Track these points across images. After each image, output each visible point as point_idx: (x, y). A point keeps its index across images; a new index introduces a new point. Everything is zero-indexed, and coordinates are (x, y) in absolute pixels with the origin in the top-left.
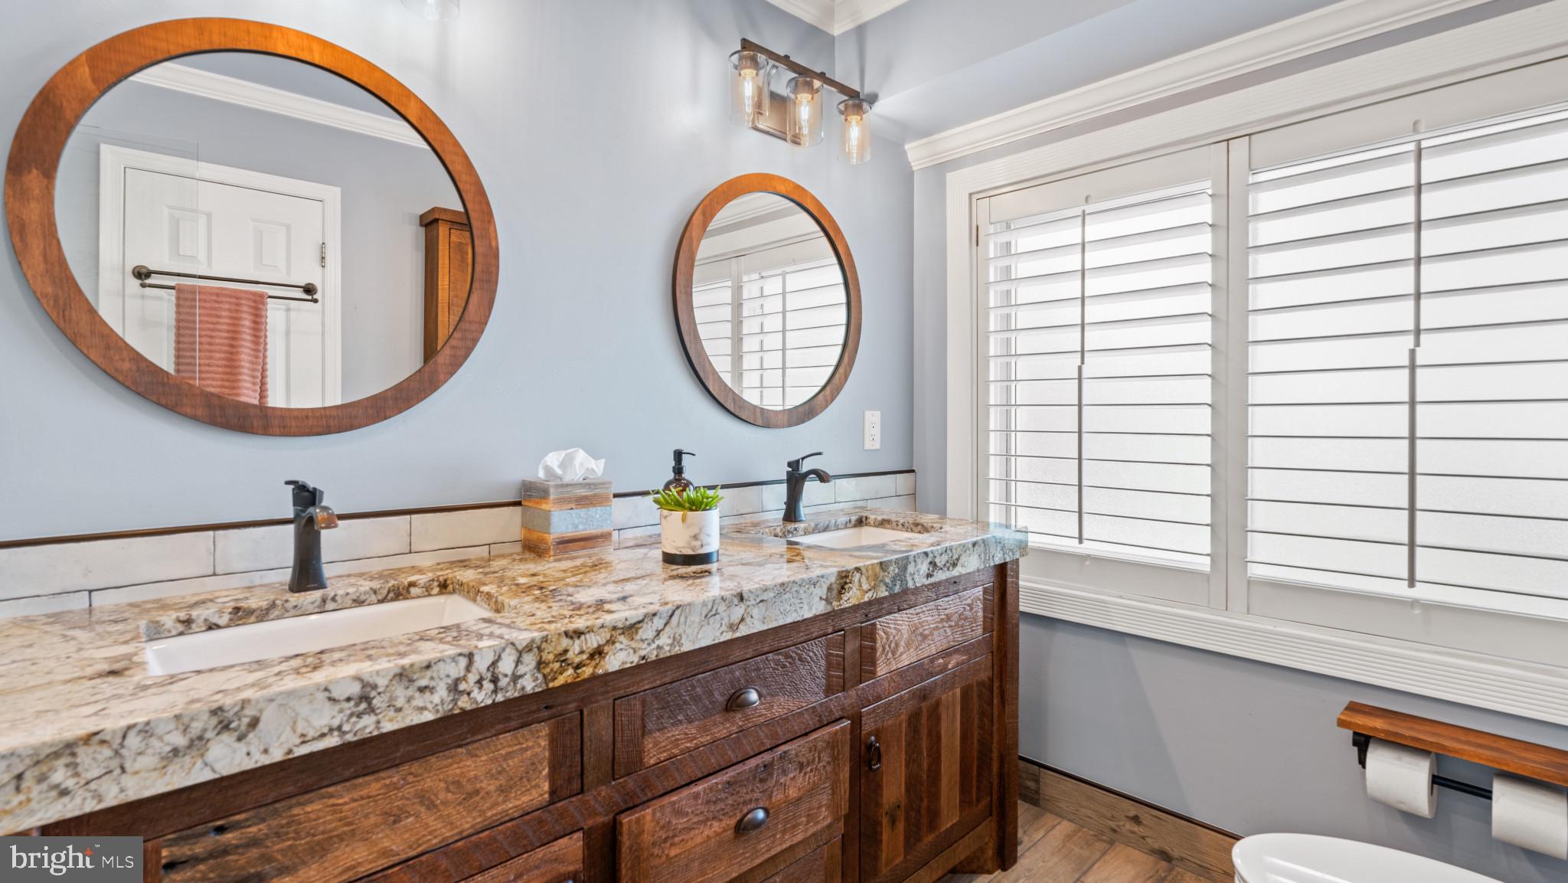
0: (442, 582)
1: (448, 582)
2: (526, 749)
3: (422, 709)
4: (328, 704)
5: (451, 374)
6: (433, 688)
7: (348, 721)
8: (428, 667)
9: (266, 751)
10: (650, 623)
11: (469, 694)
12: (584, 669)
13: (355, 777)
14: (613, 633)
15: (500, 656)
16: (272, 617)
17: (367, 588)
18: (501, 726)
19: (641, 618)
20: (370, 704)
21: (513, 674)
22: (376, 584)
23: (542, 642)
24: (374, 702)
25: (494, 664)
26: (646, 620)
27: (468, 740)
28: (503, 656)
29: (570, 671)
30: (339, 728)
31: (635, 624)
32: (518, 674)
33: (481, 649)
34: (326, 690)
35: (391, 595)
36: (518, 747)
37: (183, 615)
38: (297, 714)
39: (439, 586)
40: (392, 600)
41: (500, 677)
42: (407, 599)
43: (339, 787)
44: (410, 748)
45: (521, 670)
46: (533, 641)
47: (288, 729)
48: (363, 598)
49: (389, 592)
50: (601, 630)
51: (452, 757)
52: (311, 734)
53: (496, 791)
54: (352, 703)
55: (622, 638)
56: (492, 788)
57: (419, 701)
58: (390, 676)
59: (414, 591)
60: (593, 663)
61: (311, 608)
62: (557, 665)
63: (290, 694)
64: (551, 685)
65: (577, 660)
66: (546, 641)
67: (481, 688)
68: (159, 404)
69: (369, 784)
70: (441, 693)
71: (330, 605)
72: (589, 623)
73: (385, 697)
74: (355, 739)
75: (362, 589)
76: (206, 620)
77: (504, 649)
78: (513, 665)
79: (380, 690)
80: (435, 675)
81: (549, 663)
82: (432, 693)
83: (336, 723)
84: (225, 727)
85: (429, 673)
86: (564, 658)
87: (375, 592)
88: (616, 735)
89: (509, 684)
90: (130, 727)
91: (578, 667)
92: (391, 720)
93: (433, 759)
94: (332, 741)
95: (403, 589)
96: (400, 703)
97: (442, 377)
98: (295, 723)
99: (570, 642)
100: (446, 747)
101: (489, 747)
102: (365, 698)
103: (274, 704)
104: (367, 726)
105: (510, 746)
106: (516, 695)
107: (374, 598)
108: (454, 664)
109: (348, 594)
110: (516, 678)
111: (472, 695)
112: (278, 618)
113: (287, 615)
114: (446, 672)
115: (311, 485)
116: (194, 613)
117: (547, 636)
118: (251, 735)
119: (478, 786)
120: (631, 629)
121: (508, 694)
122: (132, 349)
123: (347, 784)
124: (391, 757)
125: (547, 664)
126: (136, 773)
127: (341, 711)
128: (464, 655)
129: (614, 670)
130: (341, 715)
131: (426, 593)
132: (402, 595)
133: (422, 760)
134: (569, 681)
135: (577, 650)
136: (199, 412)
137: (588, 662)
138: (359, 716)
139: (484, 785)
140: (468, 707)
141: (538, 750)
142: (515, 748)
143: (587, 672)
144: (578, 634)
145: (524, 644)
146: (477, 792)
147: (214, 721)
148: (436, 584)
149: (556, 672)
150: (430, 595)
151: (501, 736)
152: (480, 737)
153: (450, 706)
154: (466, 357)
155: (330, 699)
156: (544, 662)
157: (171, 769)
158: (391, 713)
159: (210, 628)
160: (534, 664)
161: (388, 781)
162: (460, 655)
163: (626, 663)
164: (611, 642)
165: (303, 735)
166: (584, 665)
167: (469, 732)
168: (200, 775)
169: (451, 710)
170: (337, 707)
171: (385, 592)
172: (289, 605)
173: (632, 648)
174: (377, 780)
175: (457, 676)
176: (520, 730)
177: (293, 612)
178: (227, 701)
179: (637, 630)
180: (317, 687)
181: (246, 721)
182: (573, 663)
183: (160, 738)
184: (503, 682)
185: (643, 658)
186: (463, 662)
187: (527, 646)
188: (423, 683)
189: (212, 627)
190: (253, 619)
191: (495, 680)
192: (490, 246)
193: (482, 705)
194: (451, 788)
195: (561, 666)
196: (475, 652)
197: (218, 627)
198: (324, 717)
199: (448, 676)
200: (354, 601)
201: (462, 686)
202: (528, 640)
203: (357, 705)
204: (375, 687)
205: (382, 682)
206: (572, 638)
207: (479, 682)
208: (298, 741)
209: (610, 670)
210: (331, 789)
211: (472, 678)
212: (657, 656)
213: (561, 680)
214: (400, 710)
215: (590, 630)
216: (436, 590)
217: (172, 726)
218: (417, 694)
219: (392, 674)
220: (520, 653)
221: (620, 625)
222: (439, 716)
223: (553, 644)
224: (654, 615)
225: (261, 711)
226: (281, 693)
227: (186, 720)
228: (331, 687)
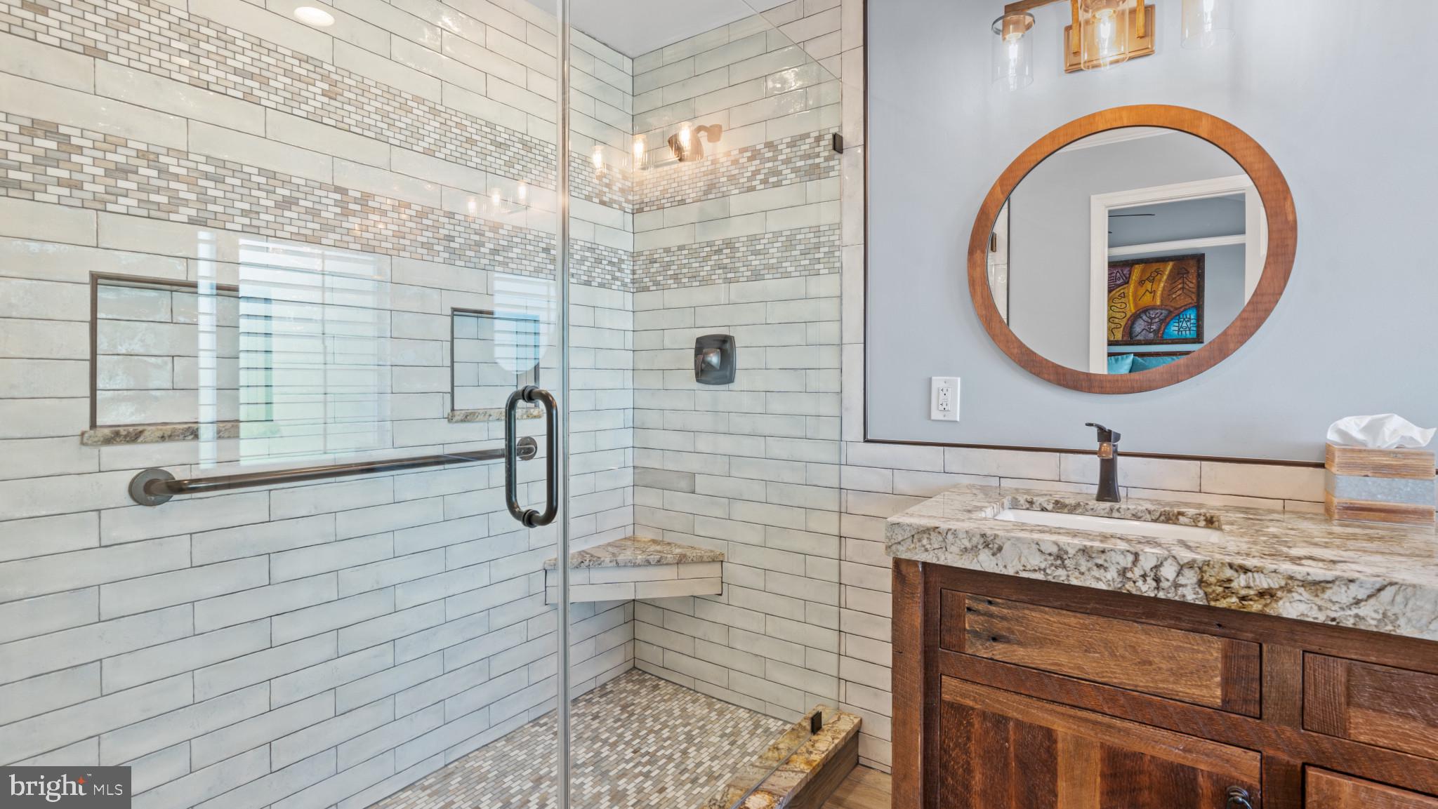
0: (1209, 518)
1: (1214, 519)
2: (1198, 651)
3: (1098, 579)
4: (1039, 553)
5: (1242, 343)
6: (1107, 568)
7: (1049, 568)
8: (1103, 552)
9: (1005, 567)
10: (1344, 588)
11: (1134, 582)
12: (1251, 603)
13: (1062, 609)
14: (1290, 582)
15: (1162, 563)
16: (1077, 512)
17: (1144, 508)
18: (1173, 622)
19: (1330, 579)
20: (1063, 562)
21: (1174, 581)
22: (1151, 507)
23: (1203, 565)
24: (1066, 562)
25: (1157, 567)
26: (1337, 583)
27: (1143, 620)
28: (1165, 563)
29: (1234, 599)
30: (1044, 570)
31: (1320, 582)
32: (1179, 582)
33: (1146, 552)
34: (1037, 544)
35: (1163, 518)
36: (1189, 646)
37: (1029, 498)
38: (1021, 553)
39: (1206, 520)
40: (1163, 522)
41: (1162, 579)
42: (1175, 524)
43: (1051, 610)
44: (1098, 606)
45: (1182, 580)
46: (1194, 561)
47: (1017, 559)
48: (1140, 514)
49: (1161, 515)
50: (1274, 574)
51: (1129, 627)
52: (1029, 567)
53: (1167, 670)
54: (1052, 558)
55: (1301, 590)
56: (1164, 666)
57: (1096, 572)
58: (1076, 550)
59: (1181, 519)
60: (1263, 602)
61: (1102, 513)
62: (1220, 589)
63: (1018, 539)
64: (1213, 604)
65: (1243, 592)
66: (1208, 565)
67: (1145, 581)
68: (1031, 372)
69: (1069, 616)
70: (1112, 574)
71: (1116, 514)
72: (1259, 564)
73: (1074, 562)
74: (1053, 581)
75: (1140, 508)
76: (1040, 504)
77: (1166, 559)
78: (1175, 574)
79: (1070, 556)
80: (1108, 559)
81: (1211, 584)
82: (1106, 571)
83: (1043, 566)
84: (987, 546)
85: (1103, 556)
86: (1228, 586)
87: (1150, 512)
88: (1307, 685)
89: (1170, 587)
90: (949, 530)
91: (1243, 598)
92: (1076, 578)
93: (1115, 622)
94: (1039, 576)
95: (1173, 515)
96: (1083, 569)
97: (1232, 346)
98: (1020, 557)
99: (1235, 574)
100: (1123, 616)
101: (1161, 633)
102: (1059, 557)
103: (1009, 542)
104: (1060, 576)
105: (1181, 641)
106: (1177, 598)
107: (1148, 516)
108: (1123, 557)
109: (1129, 509)
110: (1176, 586)
111: (1137, 584)
112: (1082, 514)
113: (1087, 513)
114: (1117, 560)
115: (1107, 428)
116: (1035, 499)
117: (1209, 561)
118: (998, 555)
119: (1151, 659)
120: (1317, 586)
121: (1169, 595)
122: (1019, 341)
123: (1056, 611)
124: (1085, 606)
125: (1209, 585)
126: (951, 553)
127: (1046, 560)
128: (1132, 553)
129: (1289, 617)
130: (1045, 563)
131: (1193, 524)
132: (1171, 520)
133: (1106, 619)
134: (1233, 607)
135: (1243, 583)
136: (1052, 377)
137: (1256, 598)
138: (1056, 567)
139: (1157, 660)
140: (1134, 592)
141: (1208, 656)
142: (1186, 645)
143: (1256, 607)
144: (1246, 570)
145: (1186, 561)
146: (1150, 663)
147: (982, 541)
148: (1202, 518)
149: (1218, 595)
150: (1197, 526)
151: (1173, 630)
152: (1153, 622)
153: (1120, 586)
154: (1258, 327)
155: (1039, 550)
156: (1206, 582)
157: (964, 557)
158: (1077, 574)
159: (1042, 510)
160: (1195, 580)
161: (1081, 621)
162: (1128, 551)
163: (1307, 616)
164: (1287, 589)
165: (1024, 566)
166: (1251, 600)
167: (1143, 614)
168: (974, 566)
169: (1120, 588)
170: (1043, 557)
171: (1158, 514)
172: (1088, 507)
173: (1316, 605)
174: (1075, 617)
175: (1125, 566)
176: (1192, 633)
177: (1090, 513)
178: (989, 532)
179: (1323, 590)
180: (1033, 540)
181: (996, 546)
182: (1238, 593)
183: (960, 540)
184: (1164, 584)
185: (1333, 620)
186: (1130, 558)
187: (1187, 563)
188: (1100, 562)
189: (1043, 509)
190: (1066, 510)
191: (1157, 580)
192: (1287, 221)
193: (1146, 595)
194: (1128, 648)
195: (1224, 591)
196: (1140, 553)
197: (1047, 510)
198: (1036, 561)
199: (1118, 563)
200: (1133, 515)
201: (1129, 575)
202: (1190, 560)
203: (1055, 560)
204: (1067, 553)
205: (1071, 551)
206: (1237, 571)
207: (1144, 576)
208: (1022, 568)
209: (1285, 615)
210: (1047, 609)
211: (1138, 572)
212: (1354, 624)
213: (1223, 604)
214: (1083, 574)
215: (1259, 570)
216: (1202, 523)
217: (965, 536)
218: (1095, 568)
219: (1078, 548)
220: (1182, 567)
221: (1299, 577)
222: (1110, 589)
223: (1215, 570)
224: (1352, 581)
225: (1004, 544)
226: (1013, 537)
227: (970, 535)
228: (1040, 543)
